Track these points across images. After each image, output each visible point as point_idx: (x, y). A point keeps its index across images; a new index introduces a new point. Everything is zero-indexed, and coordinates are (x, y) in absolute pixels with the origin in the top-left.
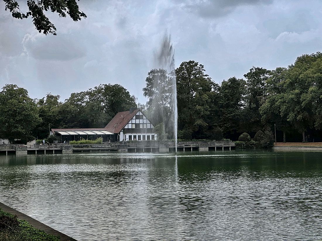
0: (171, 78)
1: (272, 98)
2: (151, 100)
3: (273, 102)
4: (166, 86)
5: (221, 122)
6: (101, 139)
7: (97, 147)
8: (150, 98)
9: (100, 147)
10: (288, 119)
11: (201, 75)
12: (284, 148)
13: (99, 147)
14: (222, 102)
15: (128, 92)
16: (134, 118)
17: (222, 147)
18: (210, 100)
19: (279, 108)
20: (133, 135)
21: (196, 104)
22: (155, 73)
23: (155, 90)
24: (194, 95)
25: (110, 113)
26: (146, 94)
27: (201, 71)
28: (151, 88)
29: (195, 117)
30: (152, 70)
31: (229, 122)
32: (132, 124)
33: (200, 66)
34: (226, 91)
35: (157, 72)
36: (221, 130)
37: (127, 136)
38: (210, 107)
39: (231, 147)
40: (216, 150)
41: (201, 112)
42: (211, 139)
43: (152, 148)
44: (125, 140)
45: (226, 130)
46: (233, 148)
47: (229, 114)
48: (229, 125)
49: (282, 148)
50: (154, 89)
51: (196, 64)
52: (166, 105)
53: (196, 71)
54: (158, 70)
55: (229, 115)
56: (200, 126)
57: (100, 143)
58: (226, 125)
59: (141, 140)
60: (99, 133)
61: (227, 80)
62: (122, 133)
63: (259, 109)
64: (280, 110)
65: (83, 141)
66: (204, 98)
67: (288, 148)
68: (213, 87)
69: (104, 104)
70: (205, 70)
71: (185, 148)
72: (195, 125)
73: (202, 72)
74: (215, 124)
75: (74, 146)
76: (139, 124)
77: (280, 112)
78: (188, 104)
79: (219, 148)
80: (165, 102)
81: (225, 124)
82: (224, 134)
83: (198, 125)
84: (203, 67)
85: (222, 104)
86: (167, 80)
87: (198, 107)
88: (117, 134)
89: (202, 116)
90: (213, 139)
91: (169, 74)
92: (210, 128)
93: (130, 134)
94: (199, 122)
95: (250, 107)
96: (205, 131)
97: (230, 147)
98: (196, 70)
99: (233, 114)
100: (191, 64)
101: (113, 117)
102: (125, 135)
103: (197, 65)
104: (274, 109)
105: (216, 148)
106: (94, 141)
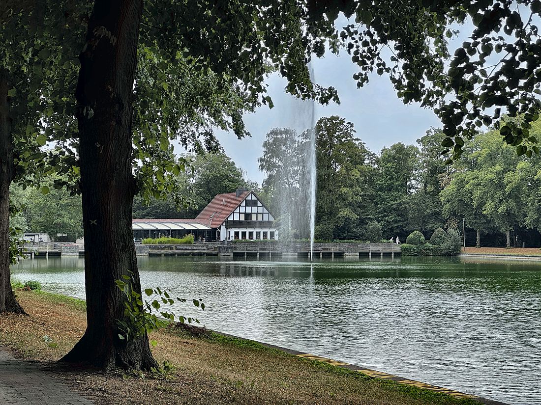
0: (301, 143)
1: (461, 178)
2: (270, 177)
3: (461, 183)
4: (295, 156)
5: (379, 213)
6: (191, 237)
7: (186, 249)
8: (269, 173)
9: (190, 248)
10: (483, 211)
11: (349, 138)
12: (477, 256)
13: (188, 250)
14: (382, 181)
15: (233, 163)
16: (244, 204)
17: (380, 253)
18: (362, 179)
19: (471, 193)
20: (241, 231)
21: (340, 184)
22: (277, 135)
23: (277, 162)
24: (337, 170)
25: (204, 195)
26: (262, 167)
27: (349, 132)
28: (270, 157)
29: (339, 205)
30: (272, 129)
31: (392, 214)
32: (240, 213)
33: (347, 125)
34: (389, 165)
35: (281, 133)
36: (379, 226)
37: (232, 231)
38: (363, 190)
39: (395, 253)
40: (370, 257)
41: (348, 197)
42: (363, 240)
43: (272, 253)
44: (229, 239)
45: (388, 225)
46: (397, 255)
47: (392, 200)
48: (391, 218)
49: (474, 255)
50: (275, 160)
51: (342, 122)
52: (294, 185)
53: (341, 132)
54: (283, 130)
55: (392, 203)
56: (347, 219)
57: (190, 243)
58: (387, 218)
59: (253, 239)
60: (188, 227)
61: (389, 147)
62: (223, 228)
63: (440, 194)
64: (472, 197)
65: (164, 239)
66: (353, 175)
67: (483, 256)
68: (368, 157)
69: (194, 181)
70: (355, 131)
71: (322, 253)
72: (339, 218)
73: (351, 133)
74: (369, 216)
75: (150, 247)
76: (251, 213)
77: (472, 200)
78: (328, 185)
79: (376, 255)
80: (292, 181)
81: (385, 216)
82: (384, 232)
83: (343, 217)
84: (352, 126)
85: (382, 185)
86: (297, 146)
87: (344, 190)
88: (216, 229)
89: (350, 204)
90: (367, 239)
91: (299, 136)
92: (362, 222)
93: (237, 230)
94: (345, 212)
95: (426, 191)
96: (354, 227)
97: (393, 253)
98: (341, 130)
99: (399, 201)
100: (334, 121)
101: (209, 201)
102: (229, 230)
103: (344, 123)
104: (463, 195)
105: (370, 254)
106: (180, 240)
